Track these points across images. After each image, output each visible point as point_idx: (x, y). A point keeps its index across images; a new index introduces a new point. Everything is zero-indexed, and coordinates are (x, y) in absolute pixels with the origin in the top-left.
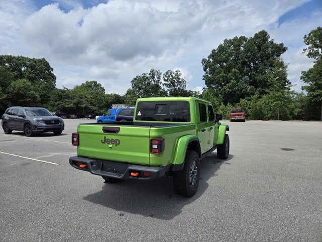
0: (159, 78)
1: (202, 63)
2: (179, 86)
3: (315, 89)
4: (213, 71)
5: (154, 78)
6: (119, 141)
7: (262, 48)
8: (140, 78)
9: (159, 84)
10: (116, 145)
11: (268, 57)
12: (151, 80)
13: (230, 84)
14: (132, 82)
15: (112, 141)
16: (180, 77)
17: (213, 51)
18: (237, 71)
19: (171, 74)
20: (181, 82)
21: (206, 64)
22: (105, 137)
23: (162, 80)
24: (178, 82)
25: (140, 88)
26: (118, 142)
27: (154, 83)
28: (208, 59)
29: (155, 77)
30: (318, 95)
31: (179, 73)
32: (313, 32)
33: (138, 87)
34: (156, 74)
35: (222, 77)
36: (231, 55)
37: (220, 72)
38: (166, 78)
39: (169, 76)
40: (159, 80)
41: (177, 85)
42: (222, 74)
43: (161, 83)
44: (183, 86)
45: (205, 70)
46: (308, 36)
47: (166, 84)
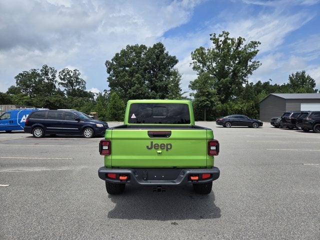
0: (54, 76)
1: (106, 65)
2: (78, 87)
3: (201, 96)
4: (117, 74)
5: (47, 75)
6: (171, 145)
7: (160, 58)
8: (28, 74)
9: (54, 83)
10: (167, 150)
11: (165, 66)
12: (43, 77)
13: (135, 88)
14: (16, 77)
15: (162, 147)
16: (79, 77)
17: (117, 54)
18: (140, 76)
19: (68, 73)
20: (79, 82)
21: (110, 67)
22: (152, 143)
23: (58, 79)
24: (77, 82)
25: (28, 86)
26: (169, 147)
27: (47, 81)
28: (111, 62)
29: (49, 74)
30: (203, 101)
31: (77, 72)
32: (197, 50)
33: (25, 84)
34: (50, 71)
35: (127, 80)
36: (133, 60)
37: (124, 76)
38: (62, 77)
39: (65, 75)
40: (54, 79)
41: (76, 85)
42: (127, 78)
43: (56, 81)
44: (83, 87)
45: (109, 73)
46: (194, 53)
47: (62, 84)
